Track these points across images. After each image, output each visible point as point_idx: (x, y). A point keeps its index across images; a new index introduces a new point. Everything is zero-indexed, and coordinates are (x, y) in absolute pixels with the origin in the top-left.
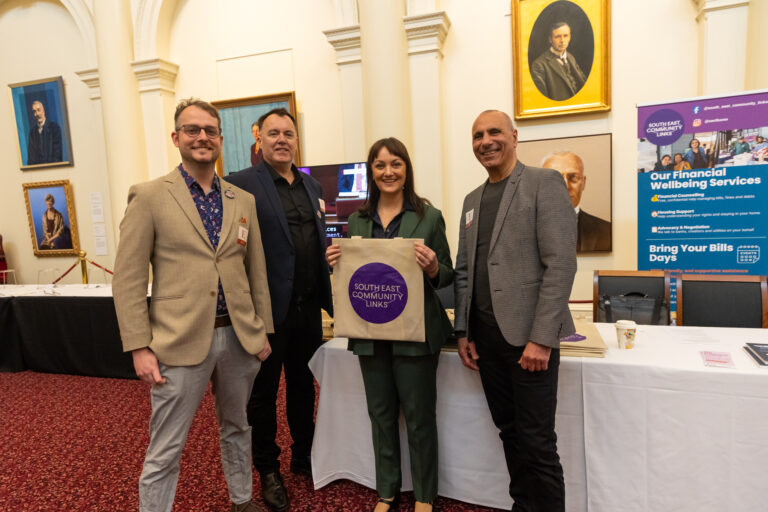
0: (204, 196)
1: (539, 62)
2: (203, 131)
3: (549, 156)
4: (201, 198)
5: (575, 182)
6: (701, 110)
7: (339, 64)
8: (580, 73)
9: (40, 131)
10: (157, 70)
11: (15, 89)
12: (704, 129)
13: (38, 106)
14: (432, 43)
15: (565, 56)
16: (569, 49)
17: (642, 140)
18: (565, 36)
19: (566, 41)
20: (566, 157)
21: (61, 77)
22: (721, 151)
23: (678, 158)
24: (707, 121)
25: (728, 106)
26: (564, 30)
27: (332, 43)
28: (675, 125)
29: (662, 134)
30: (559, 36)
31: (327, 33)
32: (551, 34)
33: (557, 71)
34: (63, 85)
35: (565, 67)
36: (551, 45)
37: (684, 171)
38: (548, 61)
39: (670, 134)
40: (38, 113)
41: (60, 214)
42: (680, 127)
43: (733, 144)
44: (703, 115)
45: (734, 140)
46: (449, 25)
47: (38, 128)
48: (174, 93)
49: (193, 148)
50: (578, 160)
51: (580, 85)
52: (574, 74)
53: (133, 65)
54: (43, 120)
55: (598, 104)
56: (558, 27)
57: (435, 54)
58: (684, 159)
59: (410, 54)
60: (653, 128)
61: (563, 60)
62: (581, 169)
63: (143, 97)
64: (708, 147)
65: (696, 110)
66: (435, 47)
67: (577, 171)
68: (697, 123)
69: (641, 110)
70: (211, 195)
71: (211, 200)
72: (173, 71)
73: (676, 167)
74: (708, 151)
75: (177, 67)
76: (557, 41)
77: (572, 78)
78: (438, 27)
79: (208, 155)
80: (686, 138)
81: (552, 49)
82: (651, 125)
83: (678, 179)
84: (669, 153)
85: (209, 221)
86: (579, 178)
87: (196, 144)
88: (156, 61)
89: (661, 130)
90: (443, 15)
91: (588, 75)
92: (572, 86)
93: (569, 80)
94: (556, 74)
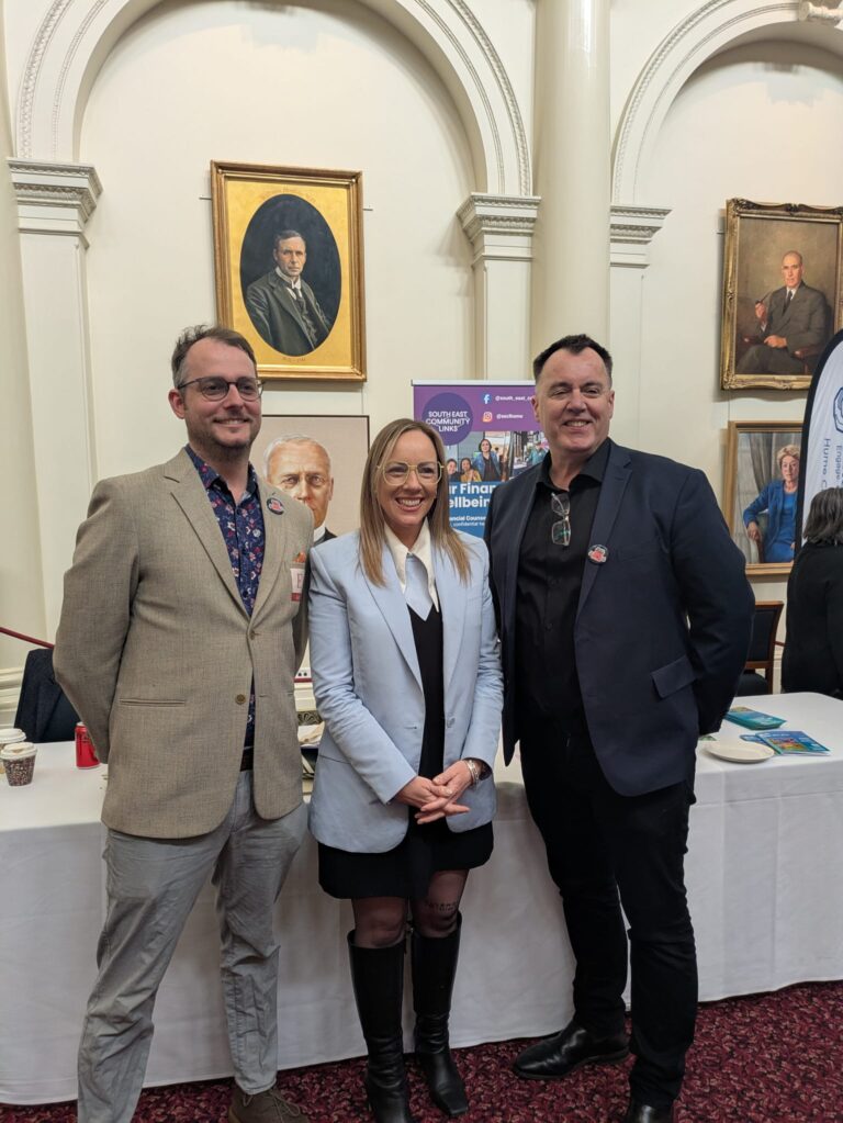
0: (233, 504)
1: (259, 287)
2: (233, 387)
3: (279, 442)
4: (229, 509)
5: (318, 487)
6: (492, 400)
8: (321, 317)
12: (497, 426)
14: (69, 219)
15: (298, 285)
16: (304, 276)
18: (299, 253)
19: (300, 262)
20: (306, 446)
22: (516, 459)
23: (465, 465)
24: (499, 416)
25: (523, 398)
26: (296, 243)
28: (461, 417)
29: (445, 428)
30: (287, 252)
32: (275, 246)
33: (287, 307)
35: (298, 302)
36: (277, 264)
37: (473, 483)
38: (272, 287)
39: (456, 429)
42: (468, 421)
43: (530, 450)
44: (495, 407)
45: (530, 445)
46: (99, 192)
49: (216, 421)
50: (322, 452)
51: (322, 336)
52: (312, 315)
55: (347, 369)
56: (287, 237)
57: (76, 240)
58: (473, 467)
59: (23, 230)
60: (435, 418)
61: (295, 290)
62: (327, 466)
64: (500, 452)
65: (486, 399)
66: (75, 227)
67: (320, 470)
68: (487, 417)
69: (419, 389)
70: (245, 504)
71: (245, 513)
73: (463, 477)
74: (501, 457)
76: (286, 258)
77: (308, 321)
78: (80, 191)
79: (243, 434)
80: (474, 437)
81: (278, 270)
82: (431, 414)
83: (465, 494)
84: (455, 458)
85: (244, 552)
86: (324, 482)
87: (222, 414)
89: (443, 421)
90: (90, 172)
91: (332, 322)
92: (310, 334)
93: (305, 324)
94: (285, 312)
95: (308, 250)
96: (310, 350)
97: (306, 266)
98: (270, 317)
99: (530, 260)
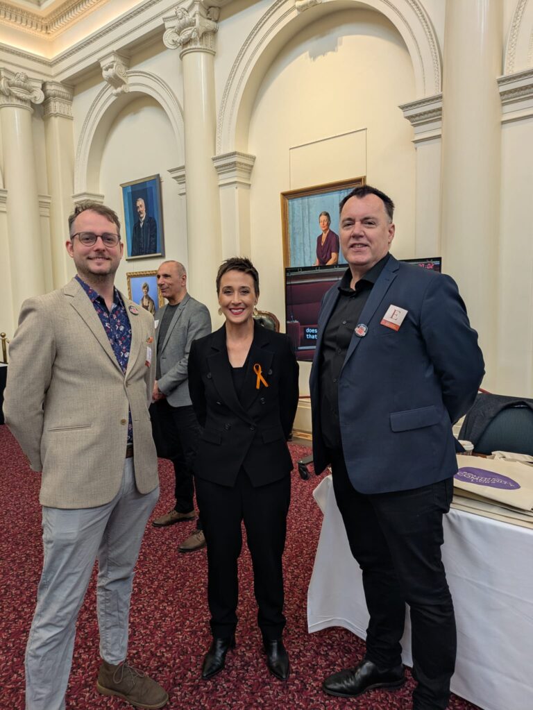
0: (108, 312)
2: (100, 239)
4: (105, 314)
7: (416, 142)
9: (141, 225)
10: (234, 163)
11: (124, 188)
13: (141, 202)
21: (158, 175)
27: (409, 118)
31: (404, 108)
34: (160, 182)
40: (141, 209)
41: (152, 300)
47: (139, 222)
48: (250, 185)
49: (89, 258)
53: (214, 159)
54: (143, 215)
63: (222, 190)
71: (115, 317)
72: (250, 163)
75: (254, 158)
85: (115, 340)
88: (234, 154)
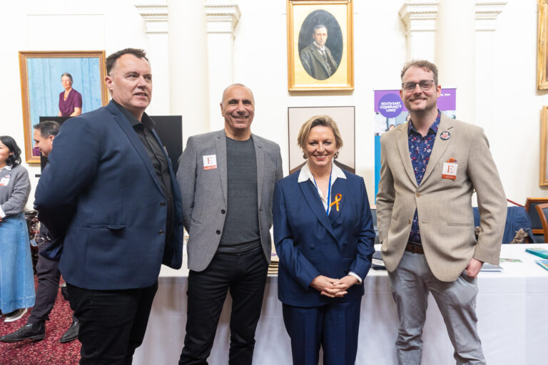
1: (306, 51)
7: (148, 33)
8: (334, 62)
14: (226, 27)
15: (324, 48)
16: (327, 45)
17: (377, 114)
18: (324, 35)
19: (325, 38)
26: (323, 30)
27: (143, 15)
28: (397, 105)
29: (389, 110)
30: (319, 34)
32: (314, 32)
33: (319, 59)
35: (323, 56)
36: (314, 40)
38: (312, 51)
39: (395, 110)
42: (401, 106)
46: (240, 16)
52: (329, 62)
55: (346, 85)
56: (319, 28)
57: (230, 35)
59: (209, 33)
60: (384, 106)
61: (322, 51)
66: (229, 30)
69: (377, 93)
76: (318, 37)
77: (328, 65)
78: (232, 15)
80: (404, 114)
81: (315, 43)
82: (382, 104)
89: (388, 107)
90: (236, 7)
91: (338, 64)
92: (329, 70)
93: (326, 66)
94: (317, 61)
95: (328, 33)
96: (328, 77)
97: (327, 40)
98: (311, 63)
99: (435, 31)
